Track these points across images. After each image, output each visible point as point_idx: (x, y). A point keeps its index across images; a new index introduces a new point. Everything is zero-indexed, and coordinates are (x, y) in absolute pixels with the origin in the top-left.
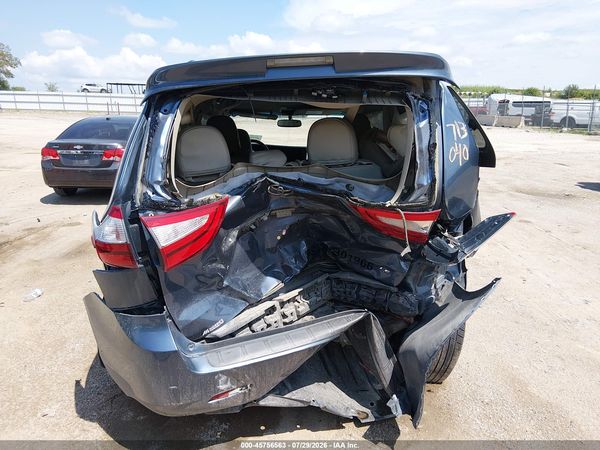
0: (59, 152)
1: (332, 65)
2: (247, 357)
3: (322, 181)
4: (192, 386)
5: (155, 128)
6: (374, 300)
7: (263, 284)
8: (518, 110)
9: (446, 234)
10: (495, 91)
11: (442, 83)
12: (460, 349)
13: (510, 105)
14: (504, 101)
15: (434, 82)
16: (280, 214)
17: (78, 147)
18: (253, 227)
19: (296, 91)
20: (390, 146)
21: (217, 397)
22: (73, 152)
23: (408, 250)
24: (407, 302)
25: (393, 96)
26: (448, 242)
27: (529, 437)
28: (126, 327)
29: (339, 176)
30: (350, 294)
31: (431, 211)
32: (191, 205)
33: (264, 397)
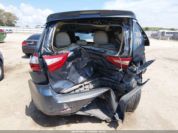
0: (27, 43)
1: (99, 14)
2: (73, 99)
3: (97, 49)
4: (56, 107)
5: (48, 32)
6: (113, 86)
7: (79, 79)
8: (168, 35)
9: (134, 66)
10: (161, 29)
11: (133, 20)
12: (139, 102)
13: (165, 33)
14: (163, 32)
15: (131, 19)
16: (84, 59)
17: (33, 42)
18: (76, 62)
19: (89, 22)
20: (119, 40)
21: (63, 110)
22: (31, 43)
23: (121, 70)
24: (122, 86)
25: (118, 24)
26: (134, 68)
27: (159, 129)
28: (38, 88)
29: (102, 48)
30: (106, 83)
31: (129, 58)
32: (57, 54)
33: (77, 112)
